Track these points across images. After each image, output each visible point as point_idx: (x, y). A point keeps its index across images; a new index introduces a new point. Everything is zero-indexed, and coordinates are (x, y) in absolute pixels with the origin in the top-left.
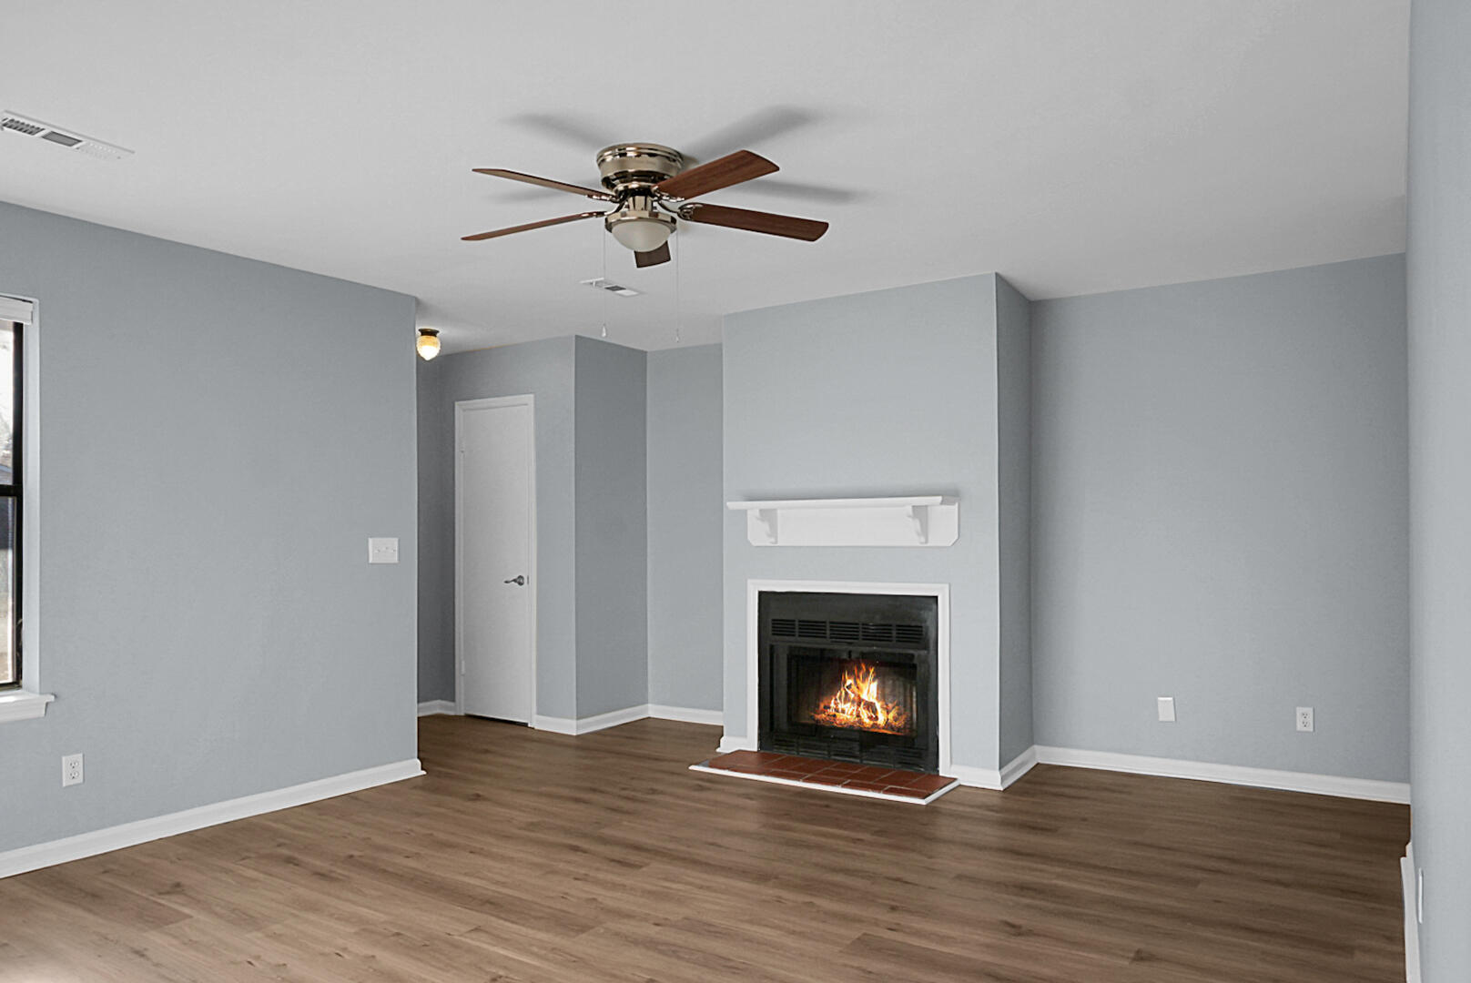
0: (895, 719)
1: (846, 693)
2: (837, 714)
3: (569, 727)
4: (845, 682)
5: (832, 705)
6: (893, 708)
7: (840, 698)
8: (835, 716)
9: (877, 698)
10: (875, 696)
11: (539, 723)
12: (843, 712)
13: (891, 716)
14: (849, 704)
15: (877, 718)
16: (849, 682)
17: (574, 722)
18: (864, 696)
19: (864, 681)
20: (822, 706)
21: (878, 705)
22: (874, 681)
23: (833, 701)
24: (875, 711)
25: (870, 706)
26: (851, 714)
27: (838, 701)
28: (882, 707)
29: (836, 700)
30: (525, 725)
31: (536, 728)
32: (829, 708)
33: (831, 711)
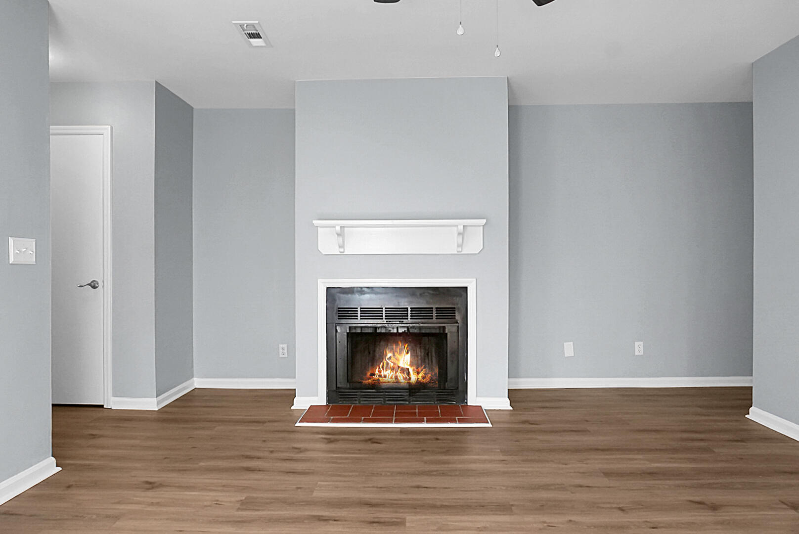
0: (424, 378)
1: (388, 364)
2: (380, 378)
3: (151, 404)
4: (386, 355)
5: (377, 372)
6: (422, 370)
7: (383, 367)
8: (379, 379)
9: (411, 365)
10: (409, 364)
11: (115, 403)
12: (385, 376)
13: (420, 376)
14: (389, 371)
15: (410, 379)
16: (389, 355)
17: (155, 400)
18: (401, 364)
19: (400, 353)
20: (369, 374)
21: (411, 370)
22: (407, 353)
23: (377, 370)
24: (409, 374)
25: (403, 370)
26: (391, 378)
27: (382, 369)
28: (414, 371)
29: (379, 368)
30: (102, 406)
31: (113, 408)
32: (374, 374)
33: (376, 377)
